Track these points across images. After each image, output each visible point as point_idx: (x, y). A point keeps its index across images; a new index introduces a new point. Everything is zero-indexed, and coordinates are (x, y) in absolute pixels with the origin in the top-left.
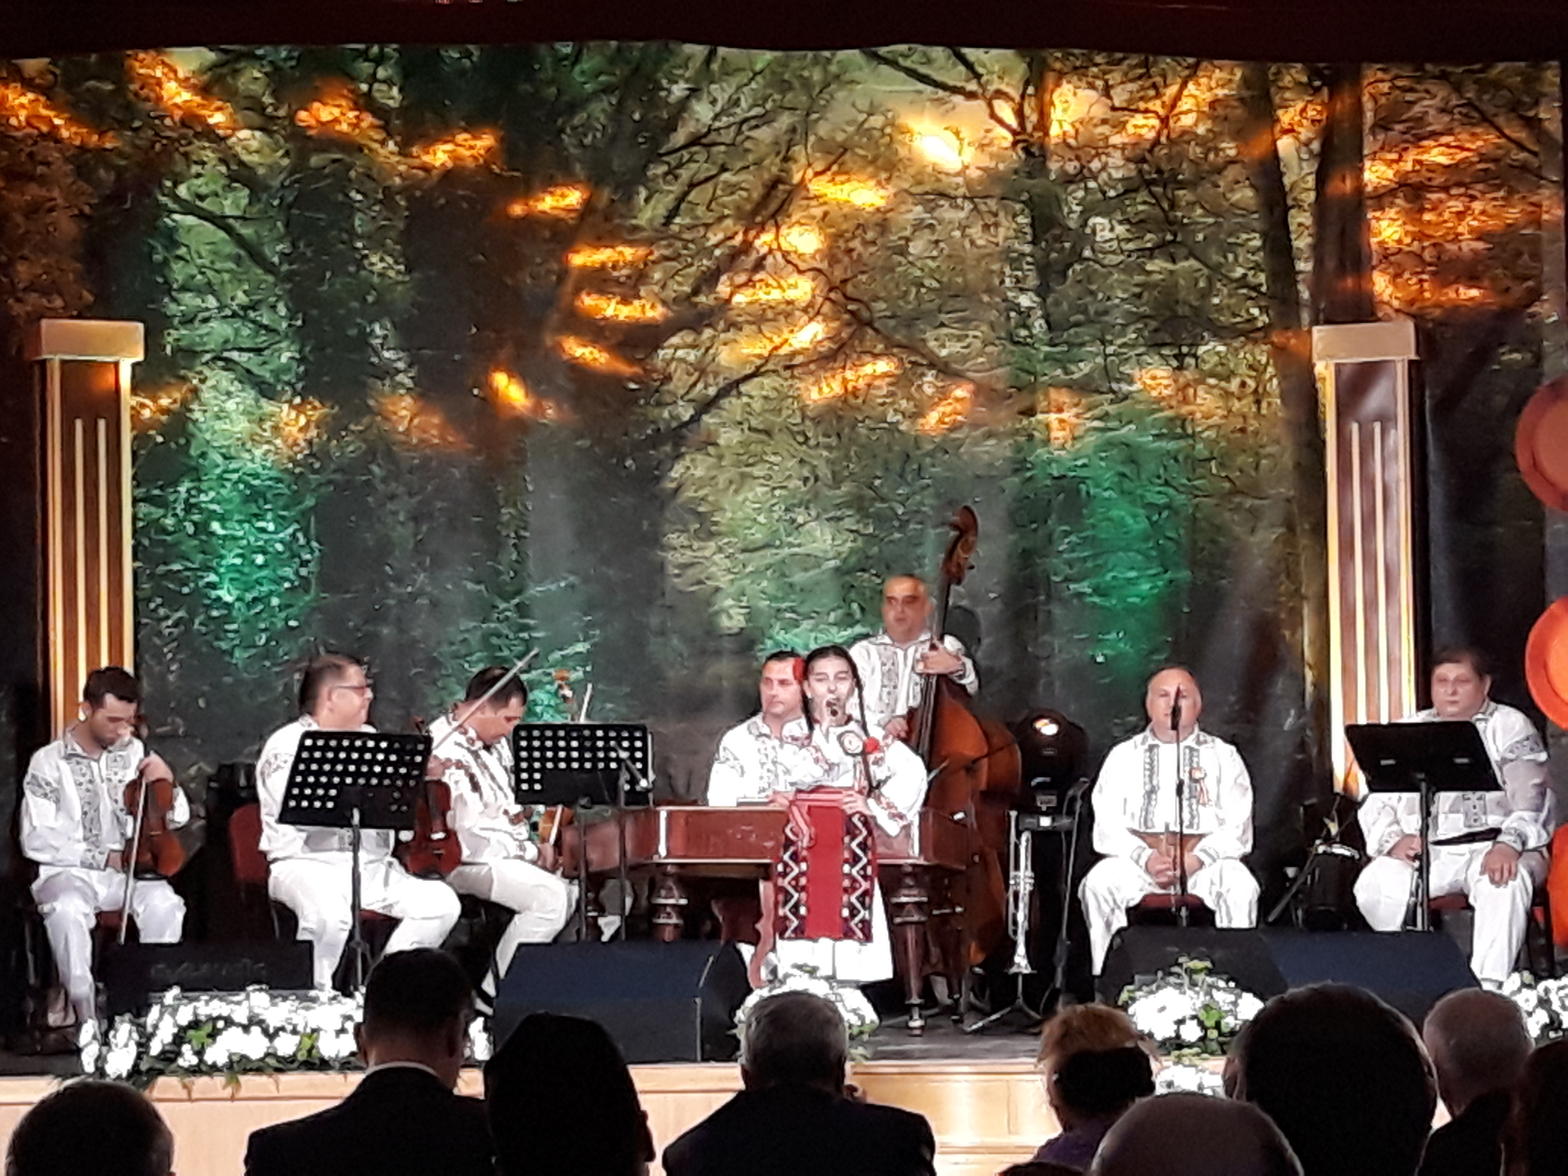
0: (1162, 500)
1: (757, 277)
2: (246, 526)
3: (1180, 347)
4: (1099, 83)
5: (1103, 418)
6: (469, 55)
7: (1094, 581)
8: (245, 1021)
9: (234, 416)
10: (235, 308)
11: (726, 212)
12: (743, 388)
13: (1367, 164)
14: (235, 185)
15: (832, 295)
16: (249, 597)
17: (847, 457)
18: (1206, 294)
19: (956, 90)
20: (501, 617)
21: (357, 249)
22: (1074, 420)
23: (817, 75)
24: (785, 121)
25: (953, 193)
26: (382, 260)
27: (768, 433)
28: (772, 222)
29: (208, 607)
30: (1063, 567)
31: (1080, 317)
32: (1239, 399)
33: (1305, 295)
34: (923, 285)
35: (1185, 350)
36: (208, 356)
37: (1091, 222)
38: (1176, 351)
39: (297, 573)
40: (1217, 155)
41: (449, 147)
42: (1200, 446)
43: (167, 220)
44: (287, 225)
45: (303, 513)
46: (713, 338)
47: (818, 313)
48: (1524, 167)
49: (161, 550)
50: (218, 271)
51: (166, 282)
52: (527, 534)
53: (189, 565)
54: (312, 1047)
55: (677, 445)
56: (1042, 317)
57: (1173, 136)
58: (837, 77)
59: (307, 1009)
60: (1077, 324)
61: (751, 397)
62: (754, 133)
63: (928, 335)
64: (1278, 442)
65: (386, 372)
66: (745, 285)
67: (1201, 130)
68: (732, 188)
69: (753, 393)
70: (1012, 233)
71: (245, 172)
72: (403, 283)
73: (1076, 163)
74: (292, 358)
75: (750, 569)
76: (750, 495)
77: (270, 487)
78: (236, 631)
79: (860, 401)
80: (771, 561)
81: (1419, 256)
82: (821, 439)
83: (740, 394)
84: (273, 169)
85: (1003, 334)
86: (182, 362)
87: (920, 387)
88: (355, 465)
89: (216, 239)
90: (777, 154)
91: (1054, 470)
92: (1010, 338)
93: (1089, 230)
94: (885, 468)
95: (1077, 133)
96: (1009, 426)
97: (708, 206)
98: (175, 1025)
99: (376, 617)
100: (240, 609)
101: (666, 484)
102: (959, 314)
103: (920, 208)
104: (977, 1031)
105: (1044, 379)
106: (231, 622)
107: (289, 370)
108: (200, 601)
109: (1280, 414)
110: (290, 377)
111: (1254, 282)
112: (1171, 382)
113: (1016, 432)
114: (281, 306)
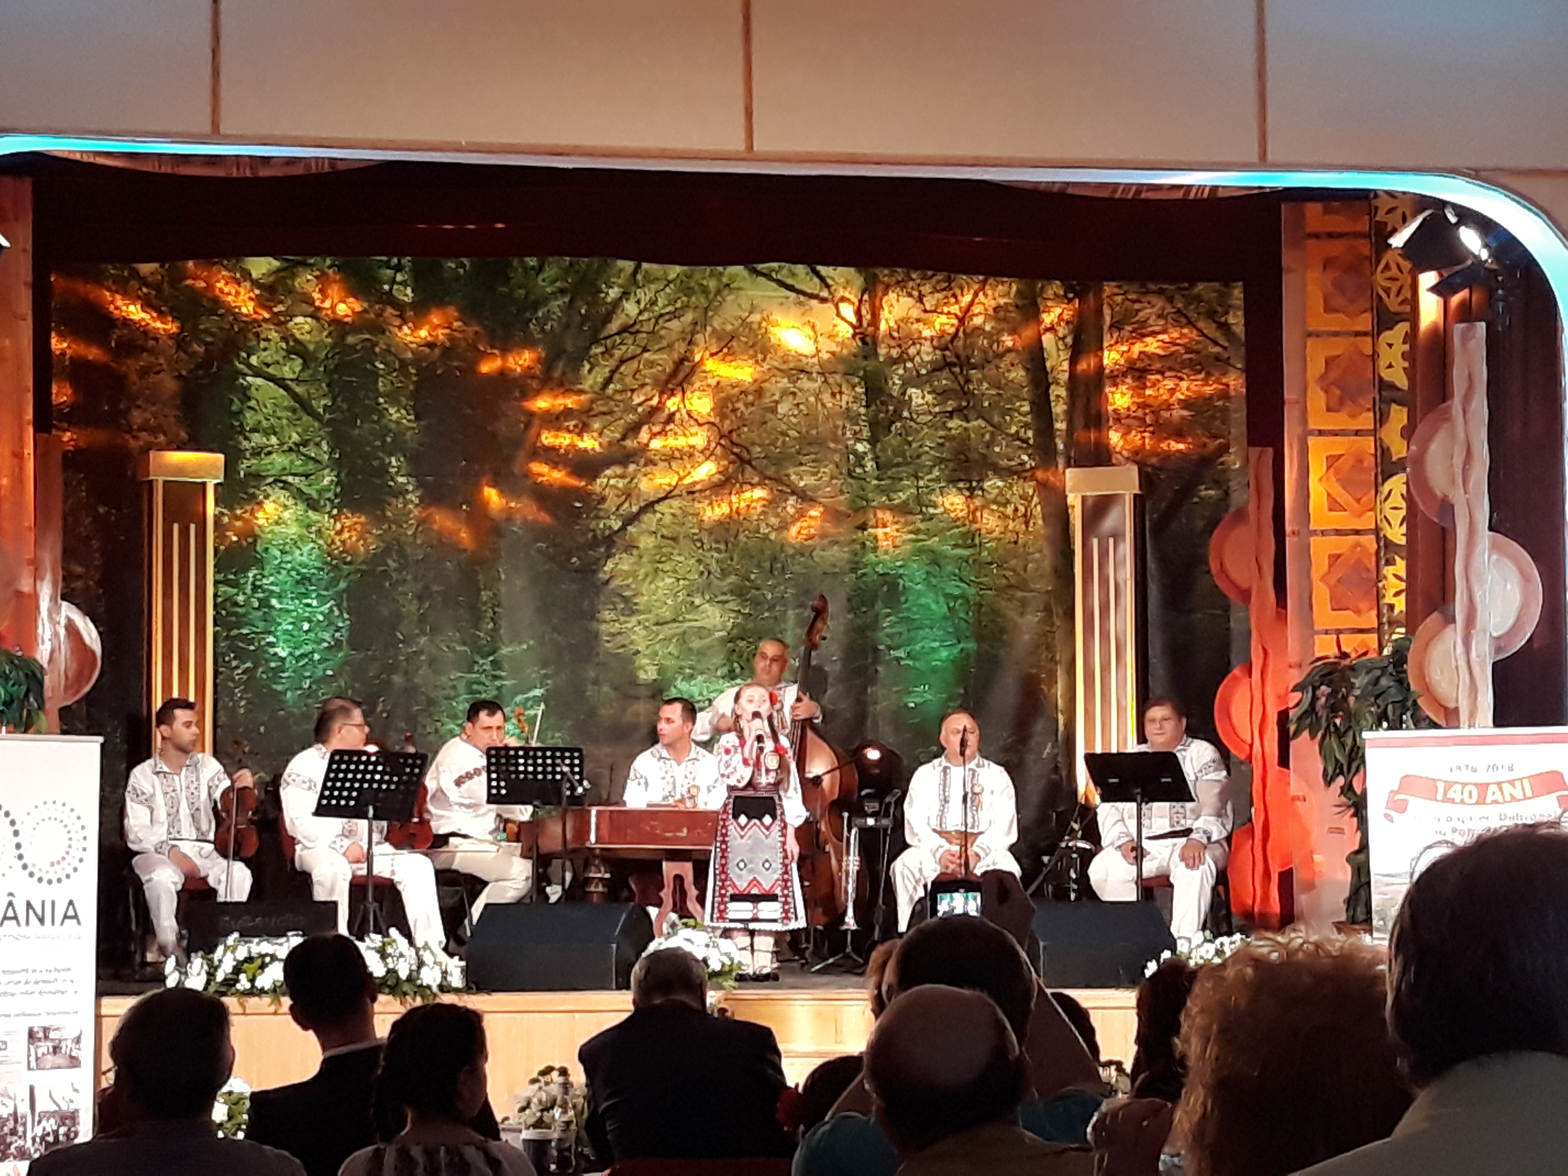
0: (957, 592)
1: (668, 428)
2: (297, 602)
3: (971, 482)
4: (916, 294)
5: (915, 532)
6: (463, 266)
7: (908, 649)
9: (289, 522)
10: (291, 444)
11: (647, 380)
12: (658, 507)
13: (1106, 353)
14: (292, 356)
16: (297, 653)
17: (732, 559)
18: (989, 445)
19: (812, 296)
20: (481, 669)
21: (379, 404)
22: (896, 534)
23: (712, 284)
24: (689, 317)
25: (810, 370)
26: (398, 411)
27: (674, 539)
28: (680, 388)
29: (268, 660)
30: (886, 638)
31: (900, 460)
32: (1014, 520)
33: (1061, 447)
34: (788, 436)
35: (974, 484)
36: (271, 480)
37: (908, 392)
38: (967, 486)
39: (333, 636)
40: (998, 346)
42: (984, 553)
43: (241, 381)
44: (328, 385)
45: (339, 594)
46: (636, 471)
47: (711, 455)
48: (1217, 358)
49: (234, 619)
50: (279, 418)
51: (241, 425)
52: (500, 611)
53: (255, 629)
55: (609, 548)
56: (872, 459)
57: (968, 331)
58: (728, 285)
60: (898, 465)
61: (663, 514)
62: (667, 325)
63: (791, 471)
64: (1040, 551)
65: (400, 492)
66: (659, 433)
67: (988, 328)
68: (651, 364)
69: (664, 511)
70: (851, 400)
71: (298, 347)
72: (413, 428)
73: (897, 350)
74: (332, 481)
75: (660, 637)
76: (661, 584)
77: (314, 574)
78: (289, 677)
79: (741, 518)
80: (675, 631)
81: (1143, 420)
82: (714, 546)
83: (655, 512)
84: (319, 344)
85: (844, 471)
86: (253, 484)
87: (785, 508)
88: (376, 559)
89: (277, 395)
90: (684, 339)
91: (880, 569)
92: (850, 475)
93: (906, 398)
94: (759, 566)
95: (899, 327)
96: (848, 538)
97: (634, 376)
98: (235, 959)
99: (392, 669)
100: (290, 663)
101: (601, 575)
102: (813, 456)
103: (786, 380)
104: (818, 971)
105: (874, 504)
106: (283, 672)
107: (330, 490)
108: (260, 656)
109: (1042, 532)
110: (330, 495)
111: (1025, 437)
112: (964, 507)
113: (852, 542)
114: (324, 443)
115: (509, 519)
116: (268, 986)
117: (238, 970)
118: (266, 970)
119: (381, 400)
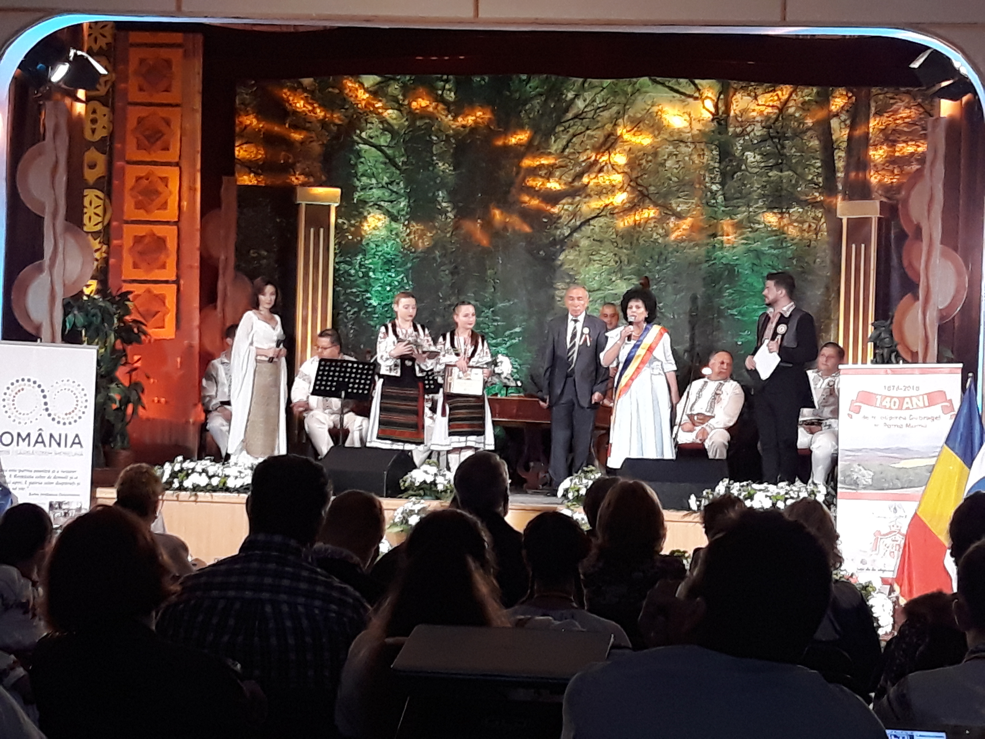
1: (600, 175)
2: (384, 274)
3: (782, 209)
4: (753, 94)
5: (747, 239)
6: (484, 80)
7: (739, 309)
9: (381, 228)
10: (383, 184)
11: (588, 147)
12: (592, 222)
14: (386, 133)
15: (632, 184)
16: (383, 303)
17: (634, 253)
18: (795, 186)
19: (690, 96)
20: (485, 315)
21: (433, 160)
22: (734, 240)
23: (629, 89)
24: (615, 109)
25: (686, 141)
26: (444, 165)
27: (600, 241)
28: (607, 151)
29: (367, 307)
30: (726, 303)
31: (739, 195)
32: (808, 232)
33: (840, 187)
34: (671, 180)
35: (784, 210)
36: (371, 204)
37: (746, 154)
38: (780, 211)
40: (803, 126)
41: (473, 118)
42: (789, 252)
43: (357, 147)
44: (405, 150)
45: (407, 270)
46: (580, 201)
47: (625, 191)
49: (349, 283)
51: (356, 173)
52: (498, 281)
53: (360, 289)
55: (562, 246)
56: (722, 195)
57: (785, 117)
58: (638, 90)
60: (737, 198)
61: (594, 226)
62: (601, 114)
63: (673, 201)
64: (824, 251)
65: (444, 212)
66: (594, 178)
67: (797, 115)
68: (592, 137)
69: (596, 225)
70: (710, 158)
71: (390, 127)
72: (452, 174)
73: (740, 128)
74: (405, 205)
77: (394, 259)
78: (377, 318)
79: (641, 229)
80: (599, 296)
82: (624, 245)
83: (589, 225)
84: (401, 126)
85: (704, 201)
86: (360, 206)
87: (668, 224)
88: (429, 250)
89: (376, 155)
90: (612, 123)
91: (724, 261)
92: (708, 204)
93: (744, 158)
94: (651, 258)
95: (741, 115)
96: (705, 241)
97: (581, 144)
99: (435, 314)
100: (379, 309)
101: (557, 262)
102: (686, 193)
103: (671, 147)
105: (722, 222)
106: (375, 314)
107: (403, 210)
108: (363, 304)
109: (825, 239)
110: (404, 213)
111: (817, 182)
112: (777, 224)
113: (708, 244)
114: (401, 183)
115: (505, 229)
119: (435, 158)
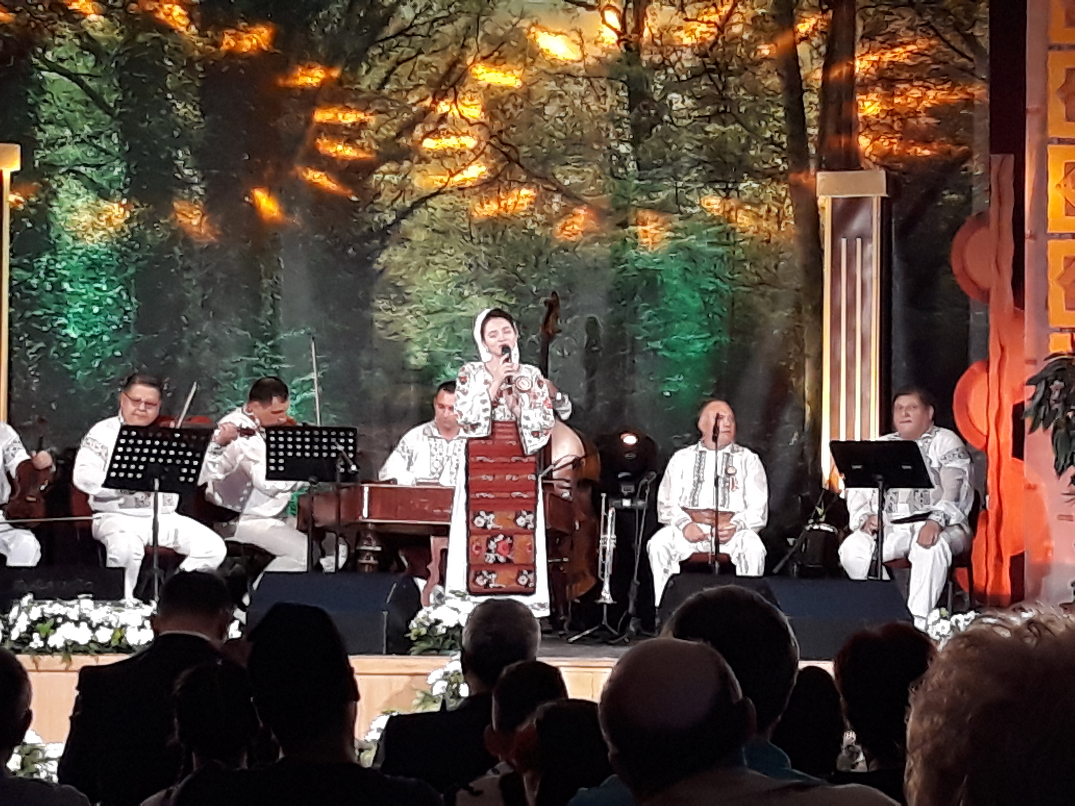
0: (711, 288)
1: (442, 127)
2: (87, 286)
3: (728, 183)
4: (678, 3)
5: (674, 230)
7: (664, 341)
8: (76, 619)
9: (81, 211)
10: (82, 137)
11: (421, 82)
12: (430, 202)
13: (857, 63)
14: (85, 53)
15: (492, 141)
16: (88, 334)
17: (499, 253)
18: (745, 149)
19: (579, 4)
20: (261, 353)
21: (167, 99)
22: (654, 231)
24: (463, 21)
25: (575, 74)
26: (185, 107)
27: (445, 233)
28: (452, 89)
29: (60, 341)
30: (644, 330)
31: (661, 161)
32: (767, 220)
33: (813, 151)
34: (554, 136)
35: (730, 185)
36: (63, 170)
37: (669, 97)
38: (724, 187)
39: (121, 319)
40: (755, 54)
42: (738, 252)
43: (37, 75)
44: (119, 81)
45: (127, 279)
46: (410, 168)
47: (482, 152)
48: (963, 69)
49: (28, 301)
50: (72, 111)
51: (37, 117)
52: (279, 297)
53: (47, 311)
54: (122, 637)
55: (383, 241)
56: (634, 160)
57: (727, 39)
59: (119, 611)
60: (658, 166)
61: (435, 209)
62: (441, 29)
63: (557, 170)
64: (792, 250)
65: (186, 184)
66: (432, 132)
67: (746, 36)
68: (427, 66)
69: (436, 206)
70: (615, 103)
71: (92, 44)
72: (200, 123)
73: (659, 56)
74: (122, 172)
75: (431, 325)
76: (432, 276)
77: (104, 260)
78: (77, 358)
79: (509, 214)
80: (445, 320)
81: (891, 127)
82: (482, 239)
83: (427, 207)
84: (111, 41)
85: (607, 170)
86: (47, 173)
87: (550, 206)
89: (71, 89)
90: (457, 43)
91: (639, 265)
92: (612, 174)
93: (667, 102)
94: (525, 260)
95: (661, 36)
96: (610, 235)
97: (409, 79)
98: (29, 619)
99: (175, 351)
100: (81, 343)
101: (375, 266)
102: (578, 157)
103: (553, 83)
104: (574, 642)
105: (635, 202)
106: (75, 351)
107: (119, 180)
108: (52, 336)
109: (793, 231)
110: (119, 185)
111: (779, 141)
112: (720, 207)
113: (613, 239)
114: (114, 135)
116: (60, 645)
117: (31, 629)
118: (59, 630)
